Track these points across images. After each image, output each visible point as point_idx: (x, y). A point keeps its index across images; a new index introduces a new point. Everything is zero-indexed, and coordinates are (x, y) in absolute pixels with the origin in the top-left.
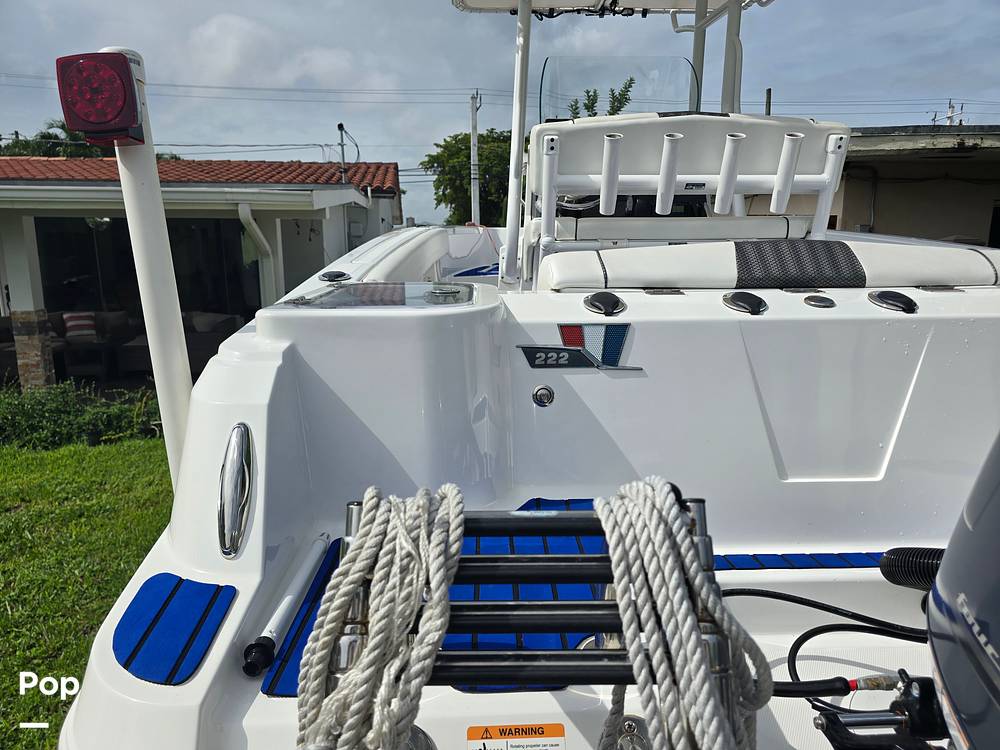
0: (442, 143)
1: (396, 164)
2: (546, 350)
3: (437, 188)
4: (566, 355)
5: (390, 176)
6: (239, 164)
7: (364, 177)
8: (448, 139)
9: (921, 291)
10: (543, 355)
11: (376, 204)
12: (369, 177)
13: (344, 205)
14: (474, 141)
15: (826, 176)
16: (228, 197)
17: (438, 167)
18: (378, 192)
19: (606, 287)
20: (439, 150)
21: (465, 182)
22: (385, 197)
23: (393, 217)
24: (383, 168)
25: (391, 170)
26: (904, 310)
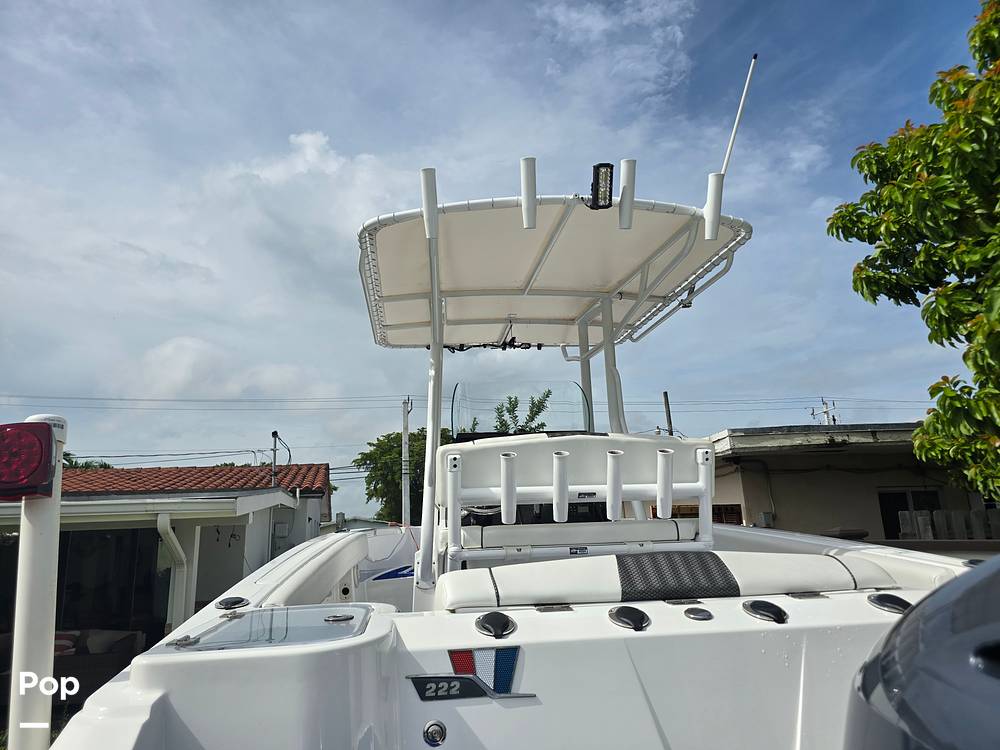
0: (376, 442)
1: (328, 465)
2: (437, 680)
3: (369, 483)
4: (457, 684)
5: (321, 476)
6: (169, 470)
7: (294, 478)
8: (381, 439)
9: (789, 599)
10: (434, 686)
11: (304, 505)
12: (299, 478)
13: (270, 508)
14: (405, 439)
15: (701, 484)
16: (150, 508)
17: (370, 464)
18: (307, 493)
19: (499, 606)
20: (372, 448)
21: (396, 477)
22: (313, 497)
23: (322, 515)
24: (313, 469)
25: (322, 471)
26: (775, 620)
